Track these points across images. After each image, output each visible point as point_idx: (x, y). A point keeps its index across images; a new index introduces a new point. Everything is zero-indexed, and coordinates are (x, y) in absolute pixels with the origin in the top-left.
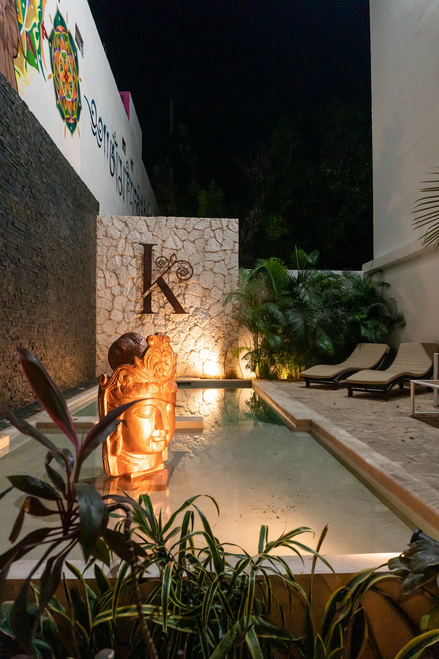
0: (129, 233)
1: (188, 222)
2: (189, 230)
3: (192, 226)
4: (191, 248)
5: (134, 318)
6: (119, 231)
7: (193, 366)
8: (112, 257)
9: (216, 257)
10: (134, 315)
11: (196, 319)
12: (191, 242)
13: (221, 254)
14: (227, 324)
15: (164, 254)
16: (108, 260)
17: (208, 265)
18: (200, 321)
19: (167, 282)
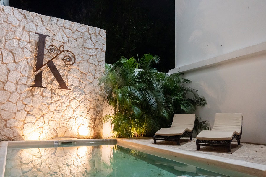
0: (27, 24)
1: (73, 25)
2: (74, 31)
3: (75, 29)
4: (74, 43)
5: (26, 90)
6: (18, 20)
7: (71, 129)
8: (10, 40)
9: (91, 52)
10: (26, 88)
11: (75, 94)
12: (75, 39)
13: (94, 51)
14: (96, 99)
15: (54, 44)
16: (6, 41)
17: (86, 57)
18: (78, 96)
19: (55, 64)
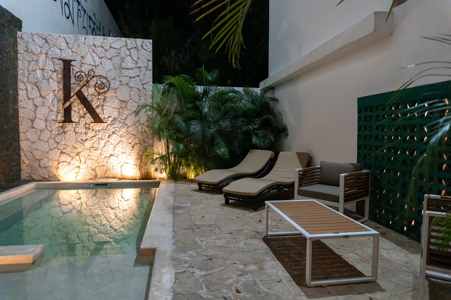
0: (49, 49)
1: (105, 41)
2: (107, 48)
3: (109, 45)
4: (108, 65)
5: (57, 126)
6: (39, 46)
7: (112, 168)
8: (33, 71)
9: (132, 73)
10: (55, 124)
11: (114, 128)
12: (109, 59)
13: (136, 70)
14: (142, 132)
15: (83, 69)
16: (29, 74)
17: (125, 80)
18: (118, 129)
19: (86, 94)
